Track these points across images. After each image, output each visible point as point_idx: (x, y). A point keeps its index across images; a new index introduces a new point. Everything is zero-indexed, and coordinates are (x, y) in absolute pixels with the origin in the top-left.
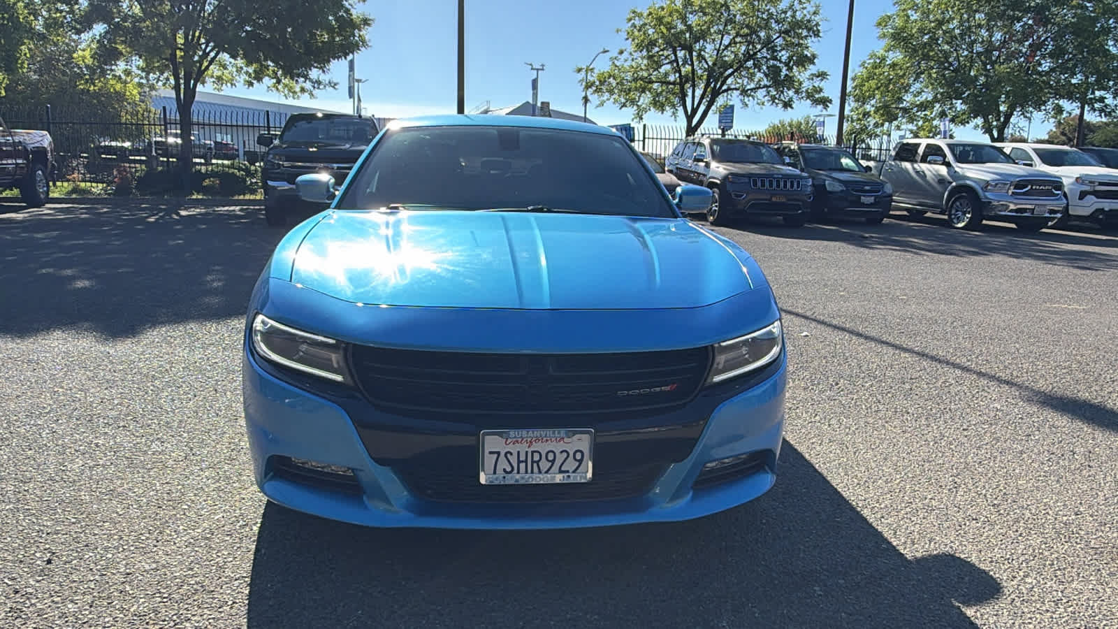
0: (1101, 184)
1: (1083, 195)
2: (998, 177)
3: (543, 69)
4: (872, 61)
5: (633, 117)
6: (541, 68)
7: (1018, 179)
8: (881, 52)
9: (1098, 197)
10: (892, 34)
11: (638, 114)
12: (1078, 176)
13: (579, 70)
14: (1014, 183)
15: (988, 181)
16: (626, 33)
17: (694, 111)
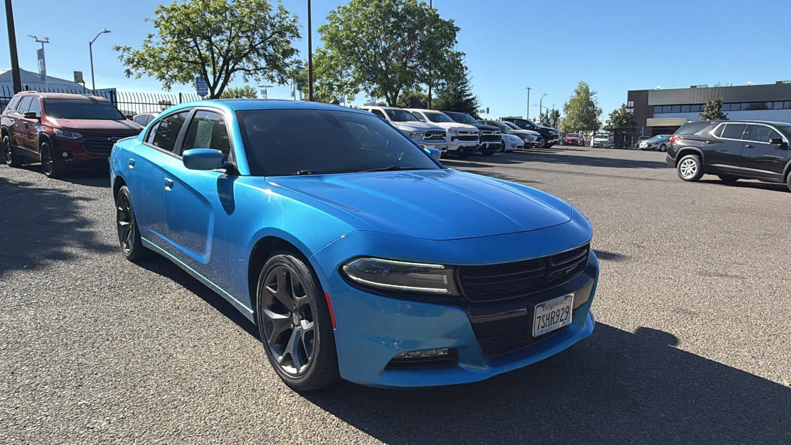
0: (460, 132)
1: (453, 139)
2: (417, 130)
3: (48, 42)
4: (318, 54)
5: (163, 86)
6: (46, 40)
7: (426, 131)
8: (323, 49)
9: (460, 140)
10: (330, 38)
11: (166, 84)
12: (449, 128)
13: (118, 49)
14: (425, 133)
15: (411, 132)
16: (154, 23)
17: (216, 84)
